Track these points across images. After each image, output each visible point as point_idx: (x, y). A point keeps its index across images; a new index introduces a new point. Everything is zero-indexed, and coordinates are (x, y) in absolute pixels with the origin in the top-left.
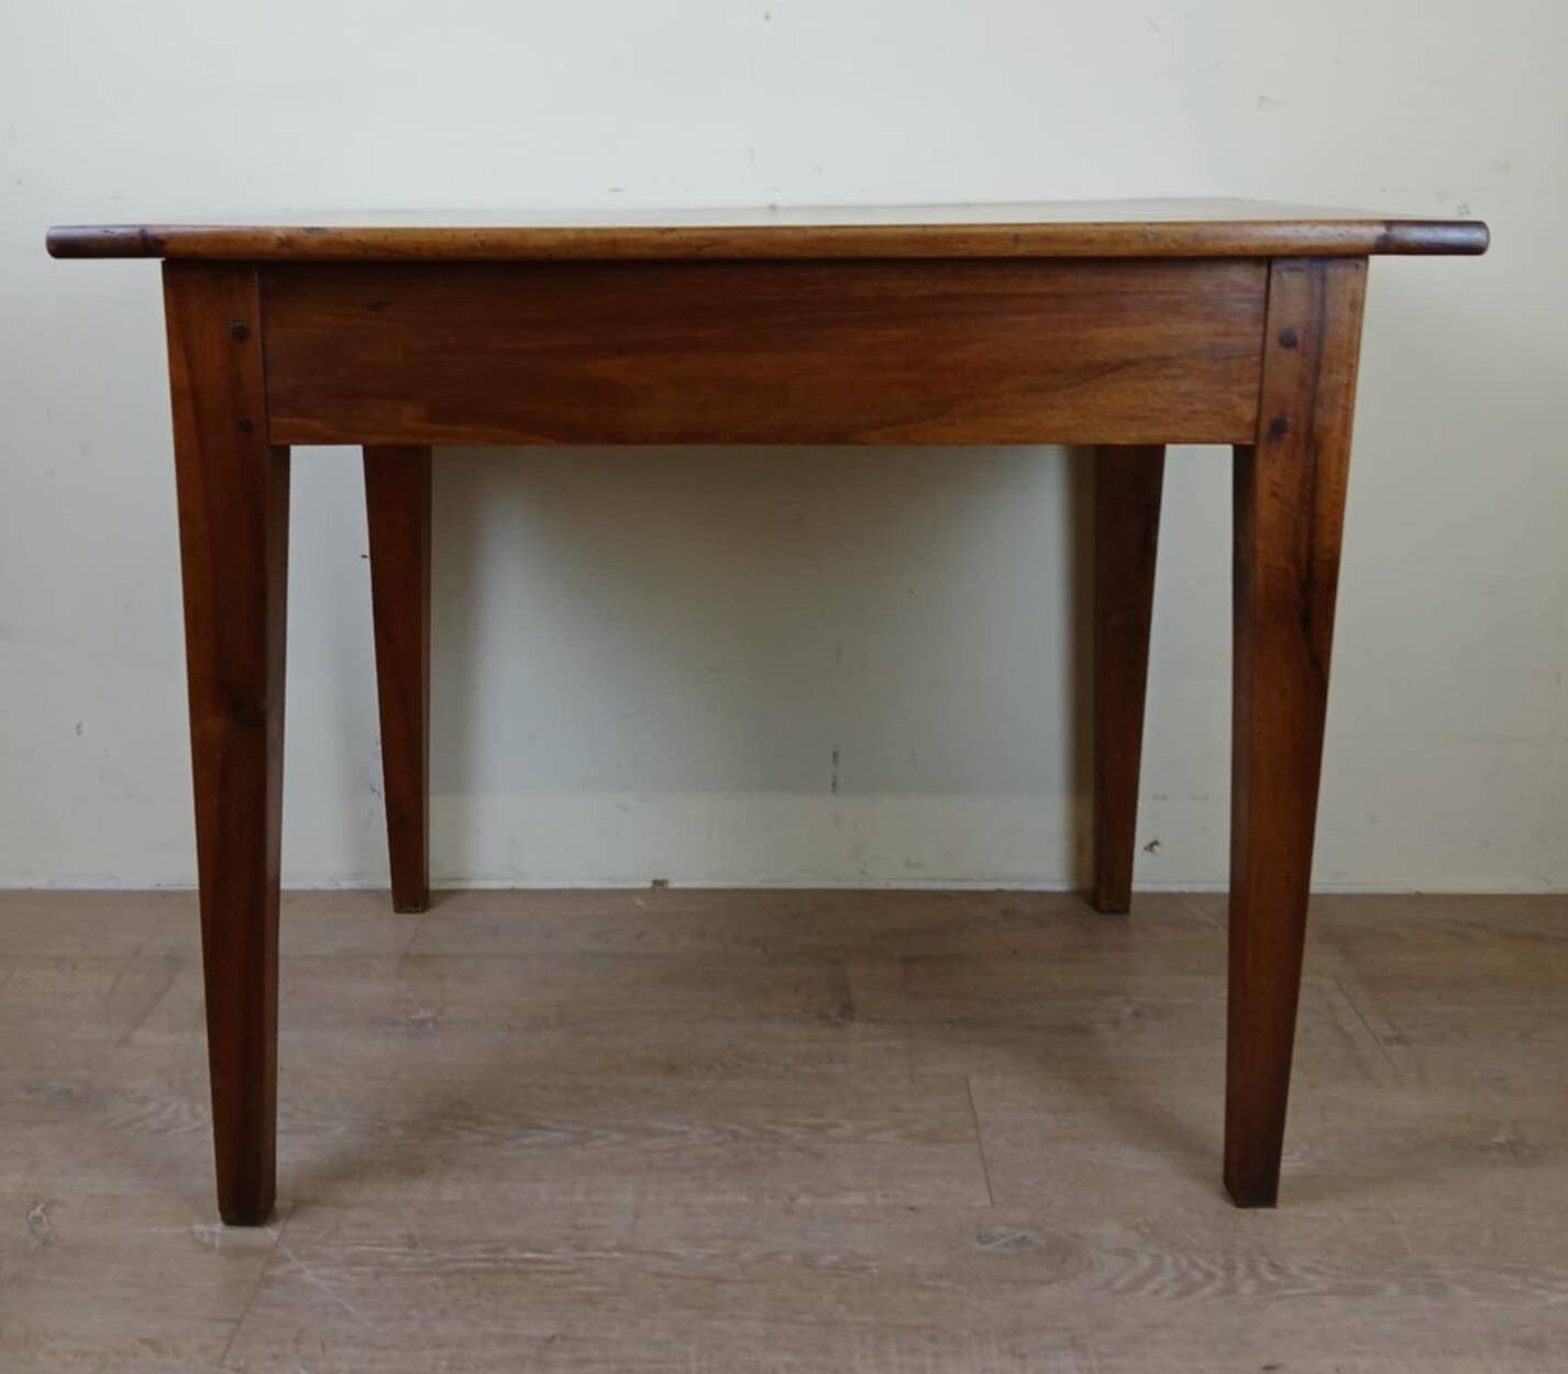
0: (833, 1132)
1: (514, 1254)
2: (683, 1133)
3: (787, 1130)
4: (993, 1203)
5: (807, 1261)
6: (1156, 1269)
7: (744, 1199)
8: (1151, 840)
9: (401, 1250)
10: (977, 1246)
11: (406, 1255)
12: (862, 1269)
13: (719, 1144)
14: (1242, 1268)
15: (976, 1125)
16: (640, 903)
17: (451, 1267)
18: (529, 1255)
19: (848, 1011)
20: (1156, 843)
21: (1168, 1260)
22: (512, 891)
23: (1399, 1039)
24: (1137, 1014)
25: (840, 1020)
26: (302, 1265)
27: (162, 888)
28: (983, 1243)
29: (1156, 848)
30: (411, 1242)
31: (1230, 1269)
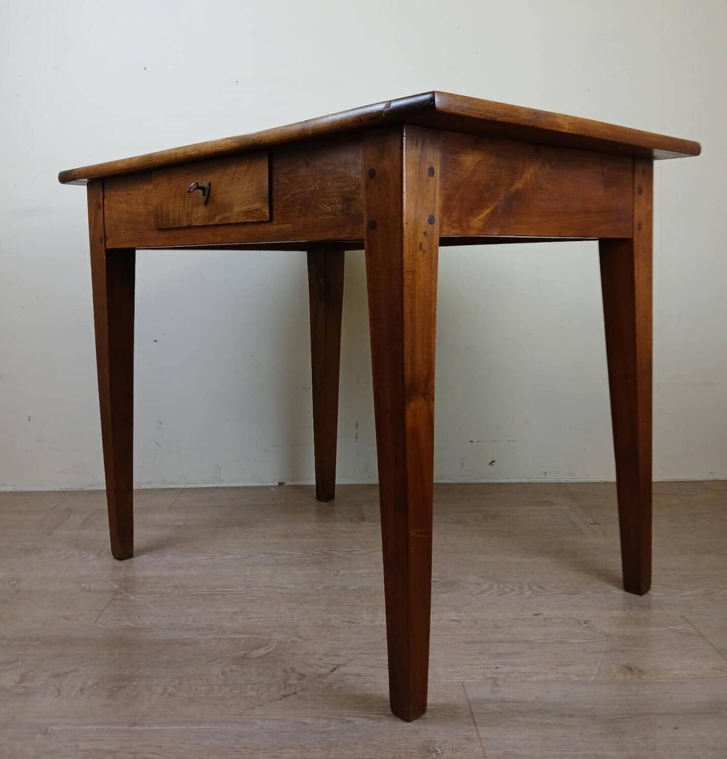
0: (356, 553)
1: (220, 589)
2: (292, 554)
3: (335, 552)
5: (344, 588)
6: (491, 588)
7: (317, 572)
8: (492, 460)
11: (173, 591)
13: (307, 557)
14: (526, 588)
16: (273, 489)
18: (225, 590)
19: (362, 519)
21: (496, 586)
22: (217, 487)
23: (596, 523)
24: (485, 518)
25: (359, 521)
26: (128, 594)
27: (63, 490)
29: (494, 463)
30: (176, 587)
31: (521, 588)
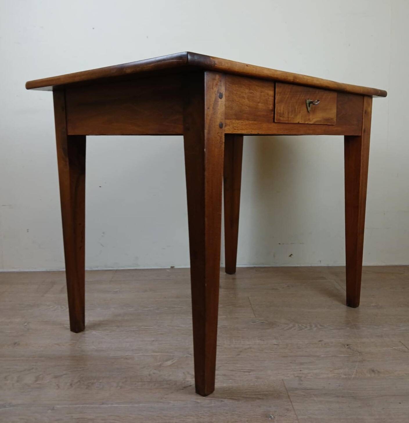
1: (143, 327)
4: (256, 317)
6: (294, 326)
8: (291, 254)
9: (116, 328)
10: (252, 324)
12: (226, 328)
14: (314, 326)
15: (251, 304)
16: (168, 270)
17: (128, 330)
20: (292, 255)
21: (297, 325)
22: (136, 269)
24: (288, 286)
28: (253, 323)
29: (292, 256)
31: (311, 326)
